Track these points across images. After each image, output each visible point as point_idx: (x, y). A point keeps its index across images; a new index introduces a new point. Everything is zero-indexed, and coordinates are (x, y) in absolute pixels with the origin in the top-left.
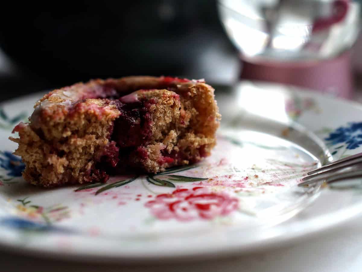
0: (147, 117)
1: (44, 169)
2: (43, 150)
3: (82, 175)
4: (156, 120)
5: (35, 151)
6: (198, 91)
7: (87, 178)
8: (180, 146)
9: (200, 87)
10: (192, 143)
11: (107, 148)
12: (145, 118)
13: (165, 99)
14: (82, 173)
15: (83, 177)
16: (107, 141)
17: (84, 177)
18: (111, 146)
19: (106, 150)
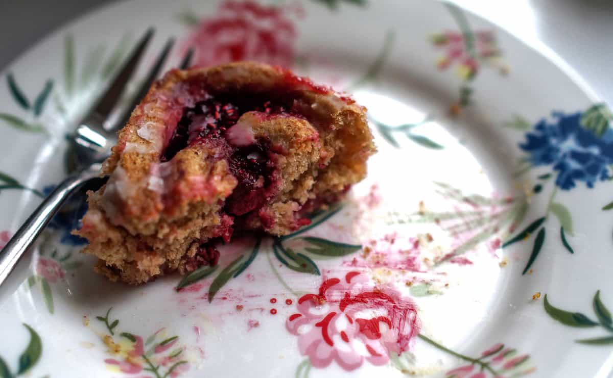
0: (274, 177)
1: (129, 265)
2: (126, 248)
3: (182, 264)
4: (286, 177)
5: (115, 250)
6: (344, 119)
7: (190, 266)
8: (317, 192)
9: (348, 112)
10: (335, 186)
11: (218, 227)
12: (272, 179)
13: (299, 145)
14: (184, 262)
15: (185, 266)
16: (218, 220)
17: (187, 266)
18: (223, 223)
19: (217, 230)
